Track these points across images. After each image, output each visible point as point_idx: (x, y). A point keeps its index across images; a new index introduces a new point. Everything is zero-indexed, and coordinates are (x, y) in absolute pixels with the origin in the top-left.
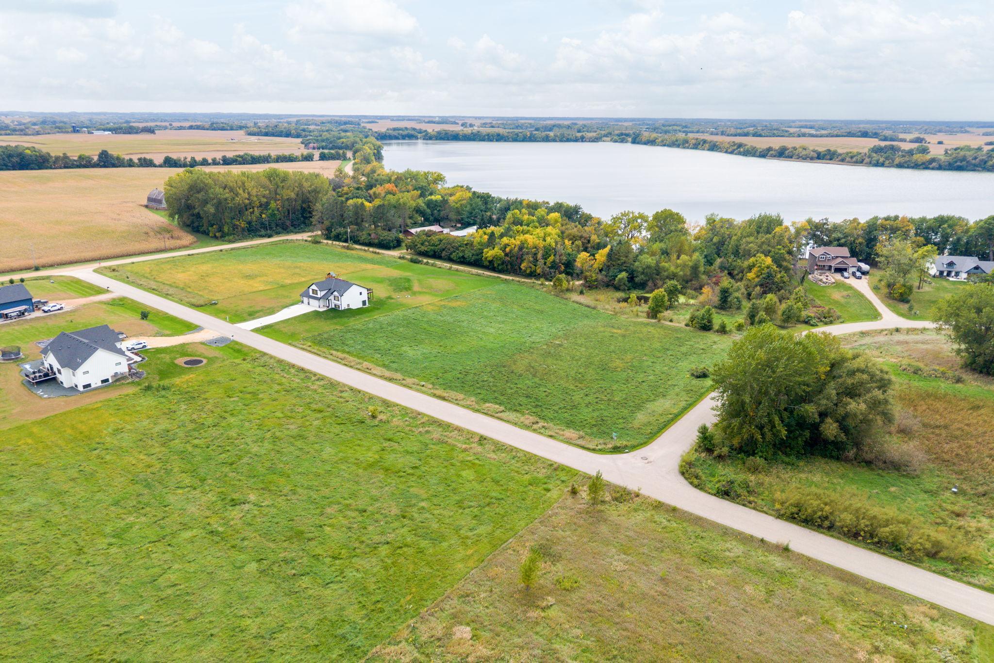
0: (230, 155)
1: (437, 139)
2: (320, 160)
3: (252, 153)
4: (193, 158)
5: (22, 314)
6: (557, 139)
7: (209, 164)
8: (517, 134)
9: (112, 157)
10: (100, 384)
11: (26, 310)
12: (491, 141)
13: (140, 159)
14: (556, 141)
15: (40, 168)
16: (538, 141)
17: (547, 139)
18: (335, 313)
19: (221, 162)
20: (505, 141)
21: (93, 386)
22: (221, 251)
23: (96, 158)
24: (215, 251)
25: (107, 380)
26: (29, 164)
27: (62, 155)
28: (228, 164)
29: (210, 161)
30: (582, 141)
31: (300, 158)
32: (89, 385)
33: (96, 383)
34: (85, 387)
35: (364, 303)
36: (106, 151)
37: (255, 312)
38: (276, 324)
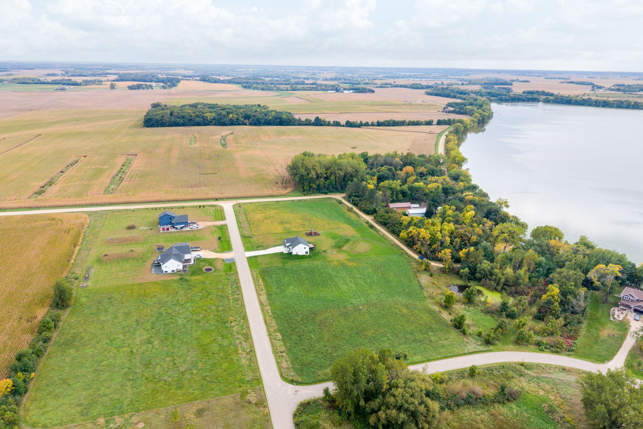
0: (382, 120)
1: (553, 103)
2: (437, 124)
4: (361, 122)
5: (182, 228)
7: (369, 125)
8: (622, 102)
10: (171, 272)
12: (598, 106)
13: (334, 122)
15: (288, 125)
19: (376, 124)
20: (610, 107)
21: (168, 272)
23: (313, 121)
25: (174, 271)
27: (298, 119)
28: (379, 126)
29: (370, 123)
31: (424, 123)
33: (170, 271)
34: (165, 272)
35: (307, 253)
37: (260, 246)
38: (260, 256)
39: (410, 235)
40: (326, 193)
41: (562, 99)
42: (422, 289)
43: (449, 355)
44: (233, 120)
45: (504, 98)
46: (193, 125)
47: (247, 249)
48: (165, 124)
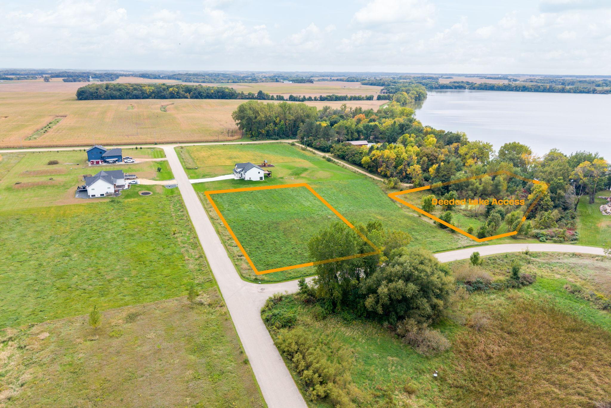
0: (324, 95)
1: (478, 89)
2: (377, 100)
3: (336, 94)
4: (304, 97)
5: (115, 162)
6: (572, 91)
7: (312, 100)
8: (539, 87)
9: (264, 94)
10: (99, 196)
11: (117, 161)
12: (518, 91)
13: (277, 96)
14: (570, 92)
15: (230, 99)
16: (555, 92)
17: (563, 91)
18: (242, 181)
19: (319, 99)
20: (529, 91)
21: (96, 196)
22: (241, 144)
23: (256, 95)
24: (238, 144)
25: (103, 195)
26: (225, 96)
27: (241, 93)
28: (322, 100)
29: (313, 98)
30: (593, 93)
31: (365, 98)
32: (94, 196)
33: (98, 195)
34: (92, 196)
35: (261, 178)
36: (261, 91)
37: (207, 175)
38: (207, 182)
39: (373, 158)
40: (277, 139)
41: (486, 86)
42: (394, 202)
43: (442, 249)
44: (173, 93)
45: (434, 86)
46: (130, 98)
47: (191, 178)
48: (100, 97)
